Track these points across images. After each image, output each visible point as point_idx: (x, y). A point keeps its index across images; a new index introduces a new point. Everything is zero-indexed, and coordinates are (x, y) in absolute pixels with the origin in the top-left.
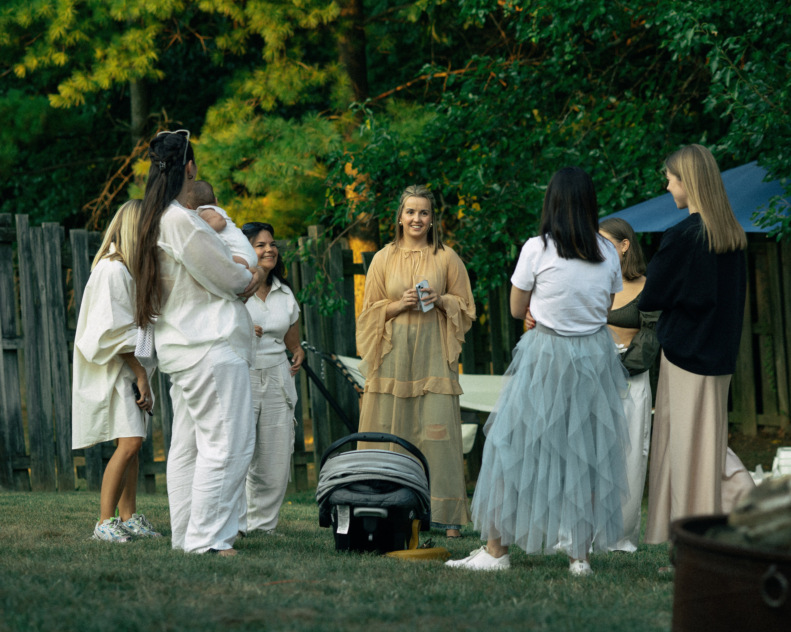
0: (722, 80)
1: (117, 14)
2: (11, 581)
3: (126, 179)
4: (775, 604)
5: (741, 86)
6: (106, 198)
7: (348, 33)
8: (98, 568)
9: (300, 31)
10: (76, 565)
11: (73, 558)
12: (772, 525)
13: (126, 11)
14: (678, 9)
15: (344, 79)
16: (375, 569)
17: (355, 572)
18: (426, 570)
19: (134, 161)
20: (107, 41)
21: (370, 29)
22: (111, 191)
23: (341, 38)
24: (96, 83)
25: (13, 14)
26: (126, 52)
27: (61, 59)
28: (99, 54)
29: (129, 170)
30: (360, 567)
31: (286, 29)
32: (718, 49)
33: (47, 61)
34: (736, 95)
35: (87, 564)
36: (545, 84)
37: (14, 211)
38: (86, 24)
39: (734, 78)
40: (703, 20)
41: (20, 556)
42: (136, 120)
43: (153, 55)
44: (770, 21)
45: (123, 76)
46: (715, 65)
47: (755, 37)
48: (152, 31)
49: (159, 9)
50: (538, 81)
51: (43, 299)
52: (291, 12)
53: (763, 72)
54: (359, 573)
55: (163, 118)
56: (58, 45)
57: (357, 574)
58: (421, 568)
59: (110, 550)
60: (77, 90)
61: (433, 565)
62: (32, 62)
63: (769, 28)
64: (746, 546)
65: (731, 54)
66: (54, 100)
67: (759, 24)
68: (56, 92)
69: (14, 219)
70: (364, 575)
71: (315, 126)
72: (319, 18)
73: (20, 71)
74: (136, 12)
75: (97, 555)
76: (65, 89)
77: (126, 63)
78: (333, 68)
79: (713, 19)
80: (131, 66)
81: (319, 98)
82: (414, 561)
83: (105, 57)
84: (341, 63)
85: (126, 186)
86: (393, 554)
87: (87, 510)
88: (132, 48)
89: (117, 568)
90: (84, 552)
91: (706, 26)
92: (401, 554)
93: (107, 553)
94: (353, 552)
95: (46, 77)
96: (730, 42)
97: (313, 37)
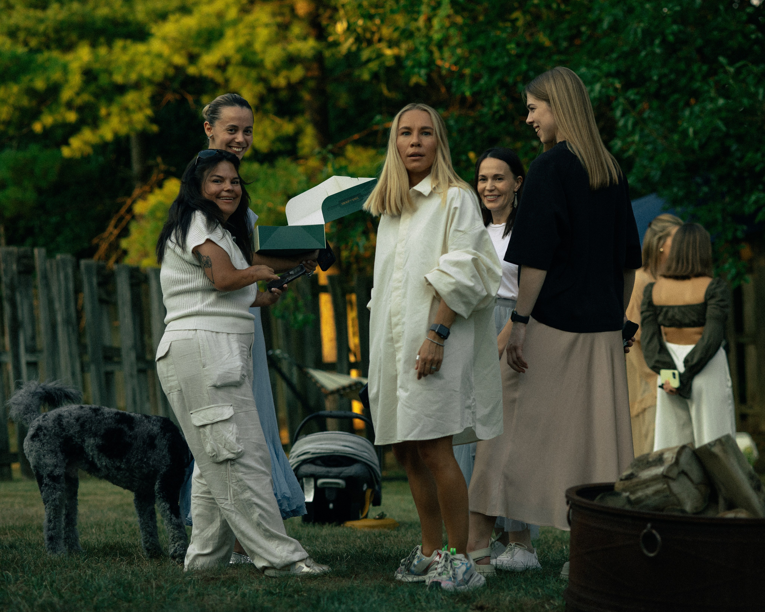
0: (625, 126)
1: (118, 78)
2: (30, 550)
3: (128, 217)
4: (652, 555)
5: (642, 130)
6: (111, 233)
7: (312, 92)
8: (103, 539)
9: (273, 90)
10: (84, 538)
11: (83, 532)
12: (650, 491)
13: (125, 76)
14: (588, 66)
15: (310, 131)
16: (334, 537)
17: (316, 539)
18: (376, 537)
19: (134, 202)
20: (110, 101)
21: (330, 88)
22: (116, 227)
23: (306, 96)
24: (102, 137)
25: (31, 80)
26: (126, 110)
27: (72, 117)
28: (103, 111)
29: (130, 210)
30: (322, 536)
31: (260, 88)
32: (621, 100)
33: (59, 118)
34: (636, 138)
35: (94, 537)
36: (478, 130)
37: (34, 245)
38: (92, 87)
39: (635, 124)
40: (608, 75)
41: (38, 531)
42: (136, 167)
43: (149, 112)
44: (665, 75)
45: (124, 130)
46: (618, 113)
47: (653, 89)
48: (147, 92)
49: (154, 74)
50: (472, 129)
51: (59, 318)
52: (264, 74)
53: (660, 118)
54: (320, 540)
55: (157, 165)
56: (69, 106)
57: (318, 541)
58: (372, 536)
59: (114, 525)
60: (86, 143)
61: (382, 533)
62: (48, 120)
63: (664, 81)
64: (628, 507)
65: (633, 104)
66: (66, 152)
67: (655, 78)
68: (67, 144)
69: (32, 252)
70: (324, 542)
71: (286, 169)
72: (288, 78)
73: (37, 127)
74: (133, 77)
75: (103, 530)
76: (76, 142)
77: (126, 119)
78: (300, 120)
79: (618, 74)
80: (130, 122)
81: (289, 147)
82: (366, 530)
83: (109, 115)
84: (307, 116)
85: (128, 223)
86: (349, 524)
87: (96, 494)
88: (132, 106)
89: (118, 539)
90: (92, 527)
91: (611, 80)
92: (357, 524)
93: (112, 528)
94: (317, 523)
95: (59, 132)
96: (631, 94)
97: (283, 94)
